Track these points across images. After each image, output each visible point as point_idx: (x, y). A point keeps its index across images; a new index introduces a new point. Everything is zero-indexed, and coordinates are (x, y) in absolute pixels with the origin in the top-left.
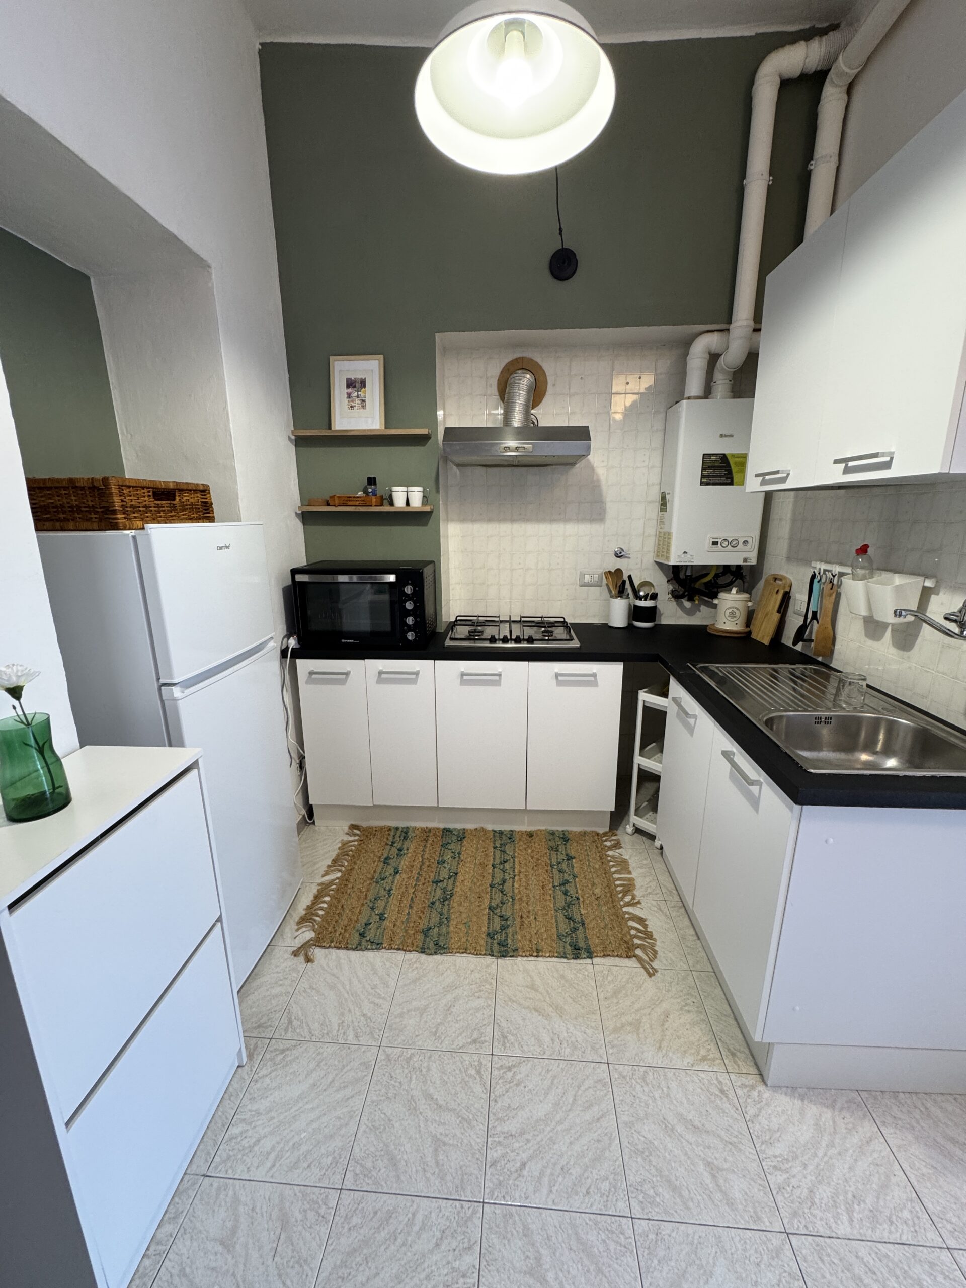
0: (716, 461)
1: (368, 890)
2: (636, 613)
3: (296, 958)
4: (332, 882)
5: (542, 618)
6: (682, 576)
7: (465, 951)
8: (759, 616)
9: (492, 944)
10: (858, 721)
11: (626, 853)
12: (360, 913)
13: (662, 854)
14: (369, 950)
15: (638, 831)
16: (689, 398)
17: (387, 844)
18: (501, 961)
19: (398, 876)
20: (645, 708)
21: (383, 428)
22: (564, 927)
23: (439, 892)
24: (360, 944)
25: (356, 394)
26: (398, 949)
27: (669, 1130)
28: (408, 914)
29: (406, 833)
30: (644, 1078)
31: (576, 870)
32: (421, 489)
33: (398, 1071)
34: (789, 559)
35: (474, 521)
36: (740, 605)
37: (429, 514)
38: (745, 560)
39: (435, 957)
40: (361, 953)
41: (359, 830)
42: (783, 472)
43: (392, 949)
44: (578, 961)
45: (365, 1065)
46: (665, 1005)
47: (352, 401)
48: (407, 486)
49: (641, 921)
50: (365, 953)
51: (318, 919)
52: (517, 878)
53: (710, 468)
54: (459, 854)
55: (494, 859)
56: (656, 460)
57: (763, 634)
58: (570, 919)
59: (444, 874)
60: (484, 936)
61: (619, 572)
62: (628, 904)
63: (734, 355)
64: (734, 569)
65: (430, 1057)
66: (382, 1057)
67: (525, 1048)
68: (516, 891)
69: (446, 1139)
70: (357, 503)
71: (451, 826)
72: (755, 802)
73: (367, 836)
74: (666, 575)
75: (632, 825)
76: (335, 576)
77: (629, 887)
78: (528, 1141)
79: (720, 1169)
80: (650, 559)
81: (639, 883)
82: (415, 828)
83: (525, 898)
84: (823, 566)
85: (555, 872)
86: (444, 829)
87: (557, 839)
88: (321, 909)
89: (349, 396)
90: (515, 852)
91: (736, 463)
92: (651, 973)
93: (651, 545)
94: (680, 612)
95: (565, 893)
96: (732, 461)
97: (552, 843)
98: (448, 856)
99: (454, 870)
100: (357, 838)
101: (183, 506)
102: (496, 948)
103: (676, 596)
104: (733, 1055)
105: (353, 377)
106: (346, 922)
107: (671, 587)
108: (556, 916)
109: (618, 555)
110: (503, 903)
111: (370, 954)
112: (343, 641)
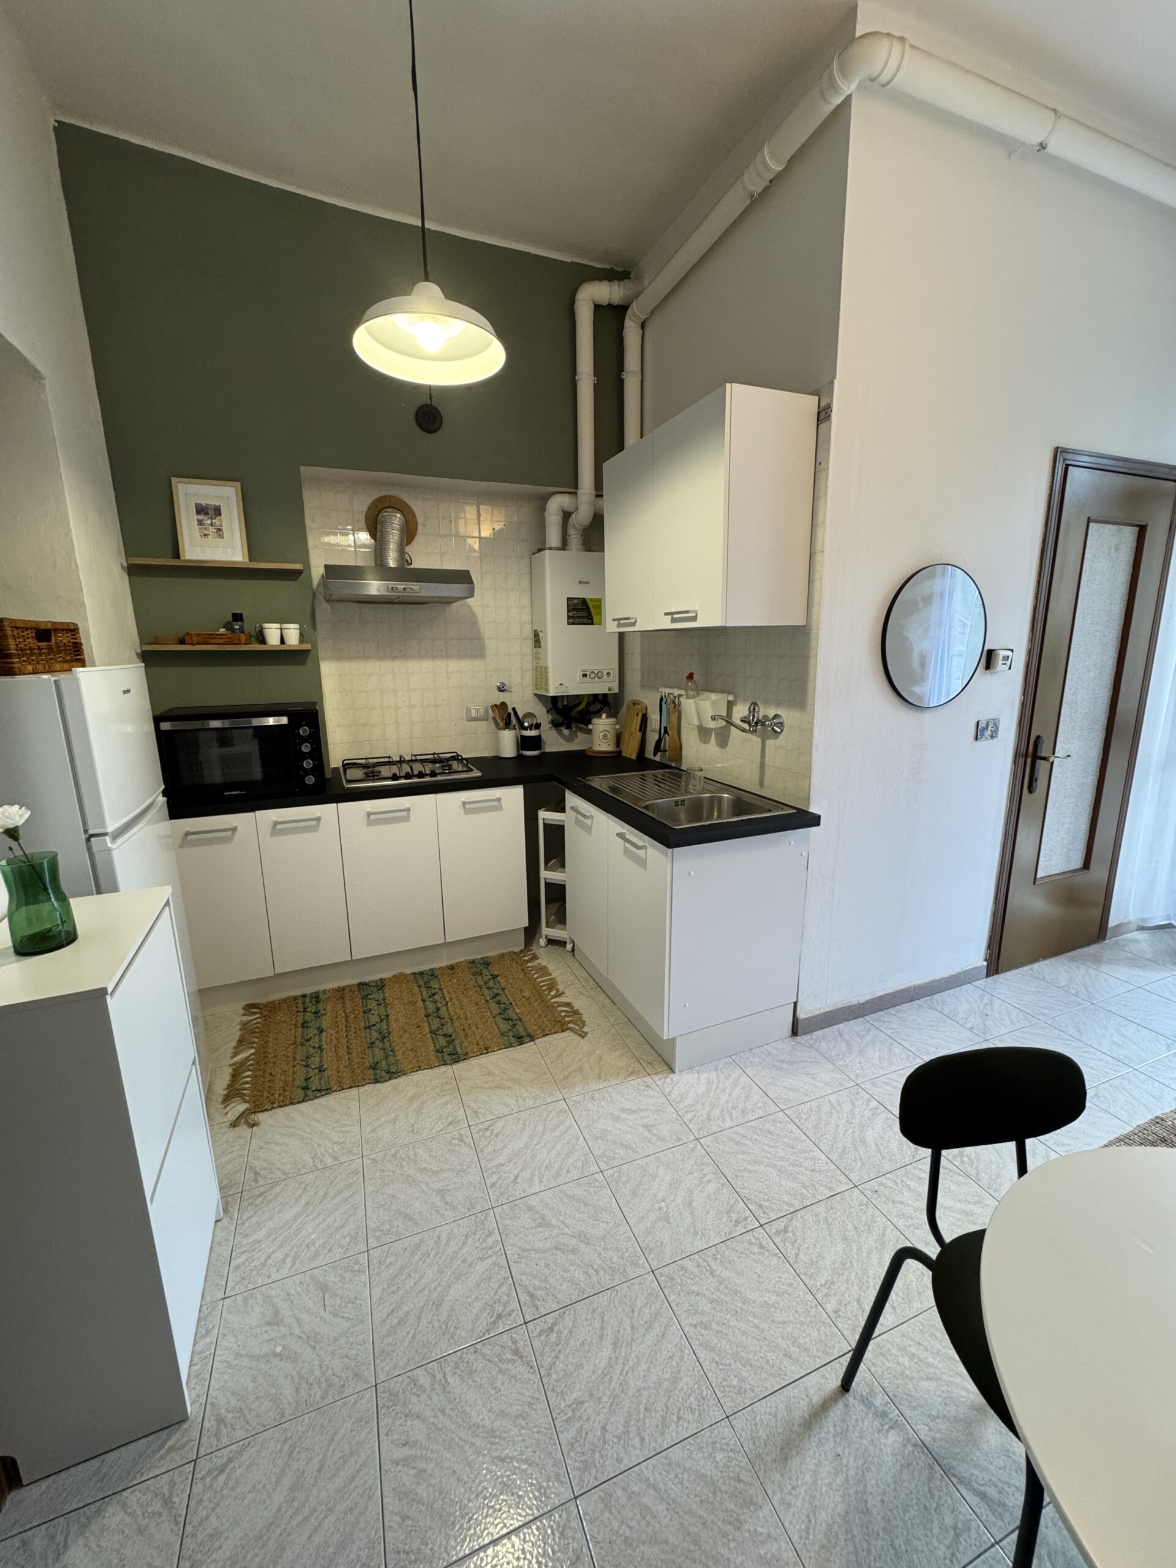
0: (578, 604)
1: (295, 1053)
2: (525, 743)
3: (236, 1129)
4: (247, 1059)
5: (434, 754)
6: (560, 705)
7: (420, 1069)
8: (625, 737)
9: (443, 1056)
10: (701, 799)
11: (543, 961)
12: (294, 1073)
13: (574, 955)
14: (319, 1097)
15: (551, 942)
16: (550, 549)
17: (298, 1012)
18: (455, 1066)
19: (324, 1034)
20: (545, 825)
21: (247, 560)
22: (505, 1026)
23: (375, 1035)
24: (306, 1095)
25: (209, 522)
26: (351, 1087)
27: (616, 1119)
28: (349, 1059)
29: (317, 997)
30: (593, 1098)
31: (503, 984)
32: (297, 626)
33: (388, 1165)
34: (643, 687)
35: (350, 659)
36: (608, 728)
37: (307, 652)
38: (610, 689)
39: (392, 1081)
40: (310, 1102)
41: (258, 1008)
42: (633, 618)
43: (343, 1089)
44: (523, 1046)
45: (355, 1173)
46: (598, 1052)
47: (206, 529)
48: (281, 623)
49: (568, 1004)
50: (316, 1101)
51: (245, 1092)
52: (449, 1004)
53: (574, 610)
54: (384, 999)
55: (422, 995)
56: (526, 600)
57: (630, 751)
58: (508, 1019)
59: (374, 1019)
60: (433, 1053)
61: (503, 704)
62: (555, 996)
63: (583, 516)
64: (601, 698)
65: (414, 1146)
66: (367, 1162)
67: (496, 1113)
68: (452, 1013)
69: (449, 1188)
70: (221, 641)
71: (367, 979)
72: (642, 863)
73: (270, 1011)
74: (546, 706)
75: (544, 937)
76: (206, 722)
77: (552, 985)
78: (516, 1163)
79: (652, 1126)
80: (529, 693)
81: (559, 980)
82: (324, 992)
83: (462, 1016)
84: (667, 691)
85: (484, 990)
86: (360, 983)
87: (479, 965)
88: (247, 1083)
89: (200, 523)
90: (440, 985)
91: (594, 606)
92: (583, 1035)
93: (529, 678)
94: (561, 740)
95: (499, 1003)
96: (590, 605)
97: (474, 970)
98: (372, 1005)
99: (383, 1013)
100: (258, 1015)
101: (58, 647)
102: (447, 1058)
103: (556, 724)
104: (651, 1064)
105: (204, 503)
106: (281, 1084)
107: (550, 717)
108: (495, 1022)
109: (501, 689)
110: (443, 1025)
111: (322, 1100)
112: (226, 793)
